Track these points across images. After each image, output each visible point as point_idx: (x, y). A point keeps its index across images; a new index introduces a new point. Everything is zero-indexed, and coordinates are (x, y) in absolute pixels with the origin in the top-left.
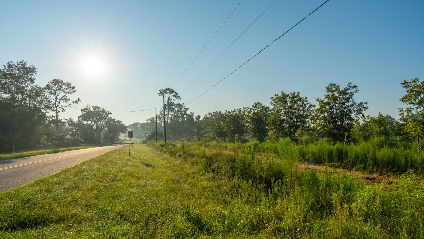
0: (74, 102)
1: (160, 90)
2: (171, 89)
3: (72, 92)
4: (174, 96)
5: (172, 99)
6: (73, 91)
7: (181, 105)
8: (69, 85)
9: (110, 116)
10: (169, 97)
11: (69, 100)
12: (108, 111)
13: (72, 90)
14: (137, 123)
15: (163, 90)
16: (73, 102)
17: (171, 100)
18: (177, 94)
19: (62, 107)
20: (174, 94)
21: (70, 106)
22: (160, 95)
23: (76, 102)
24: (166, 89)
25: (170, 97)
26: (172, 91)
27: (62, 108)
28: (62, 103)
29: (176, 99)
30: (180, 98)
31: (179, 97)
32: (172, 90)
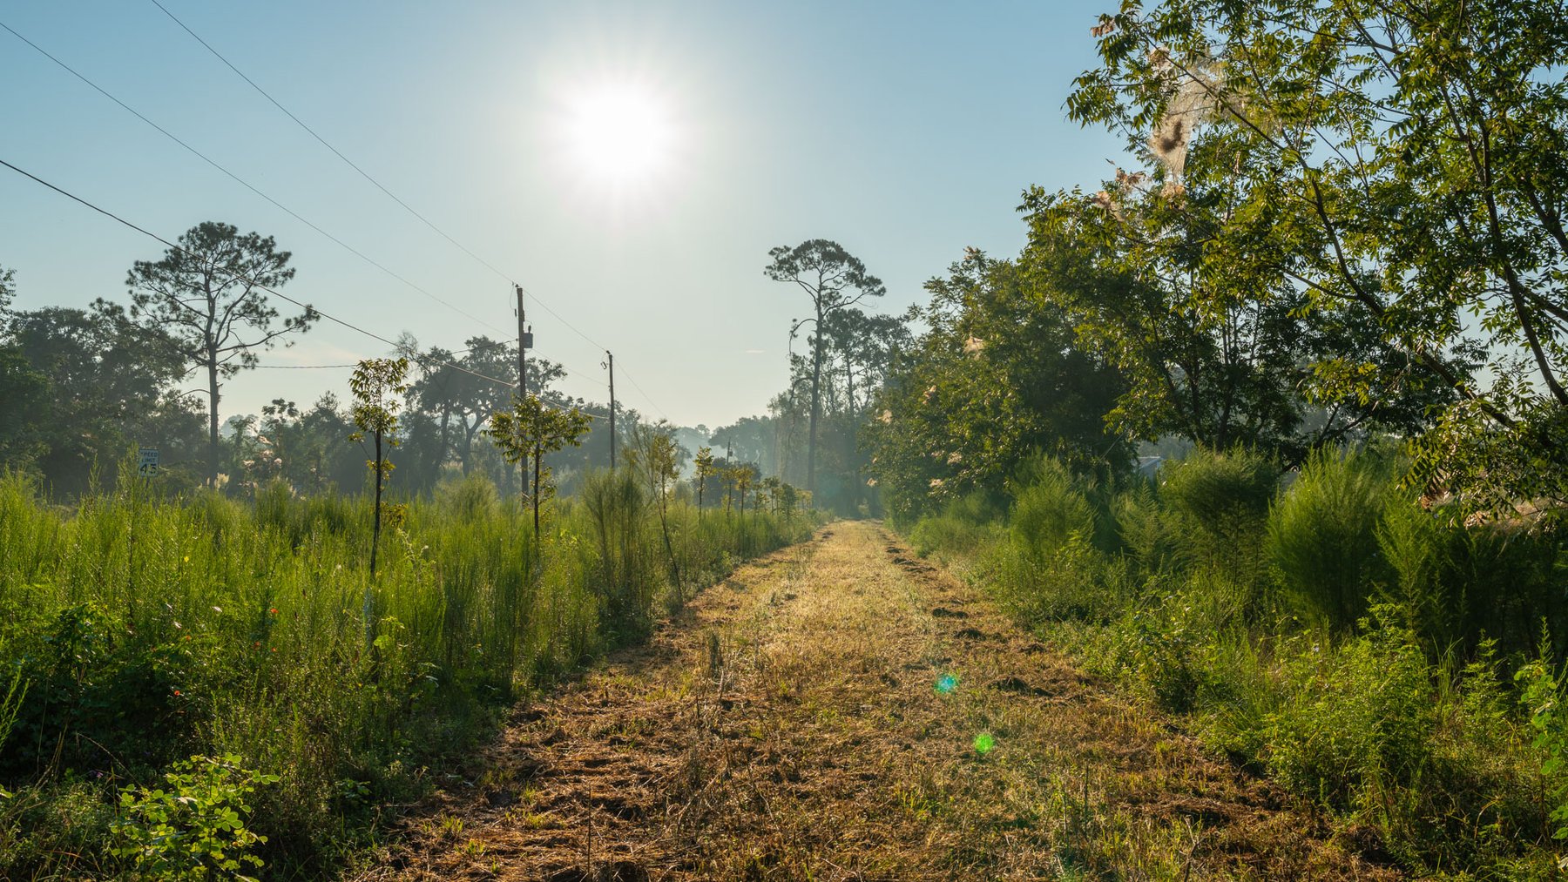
0: (293, 323)
1: (772, 253)
2: (833, 244)
3: (280, 278)
4: (851, 277)
5: (841, 293)
6: (285, 275)
7: (893, 323)
8: (264, 246)
9: (554, 385)
10: (822, 288)
11: (273, 312)
12: (546, 364)
13: (277, 271)
14: (759, 417)
15: (788, 249)
16: (288, 322)
17: (840, 301)
18: (861, 268)
19: (244, 346)
20: (846, 267)
21: (270, 341)
22: (775, 278)
23: (300, 322)
24: (807, 246)
25: (830, 284)
26: (833, 255)
27: (241, 351)
28: (243, 330)
29: (859, 291)
30: (880, 286)
31: (874, 281)
32: (838, 247)
